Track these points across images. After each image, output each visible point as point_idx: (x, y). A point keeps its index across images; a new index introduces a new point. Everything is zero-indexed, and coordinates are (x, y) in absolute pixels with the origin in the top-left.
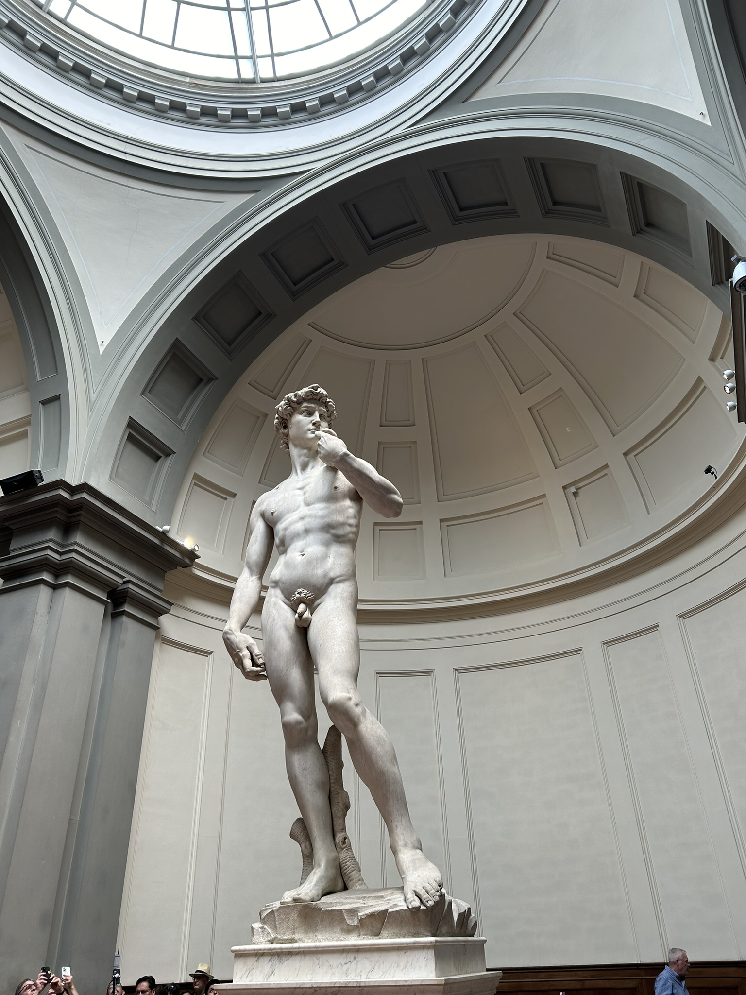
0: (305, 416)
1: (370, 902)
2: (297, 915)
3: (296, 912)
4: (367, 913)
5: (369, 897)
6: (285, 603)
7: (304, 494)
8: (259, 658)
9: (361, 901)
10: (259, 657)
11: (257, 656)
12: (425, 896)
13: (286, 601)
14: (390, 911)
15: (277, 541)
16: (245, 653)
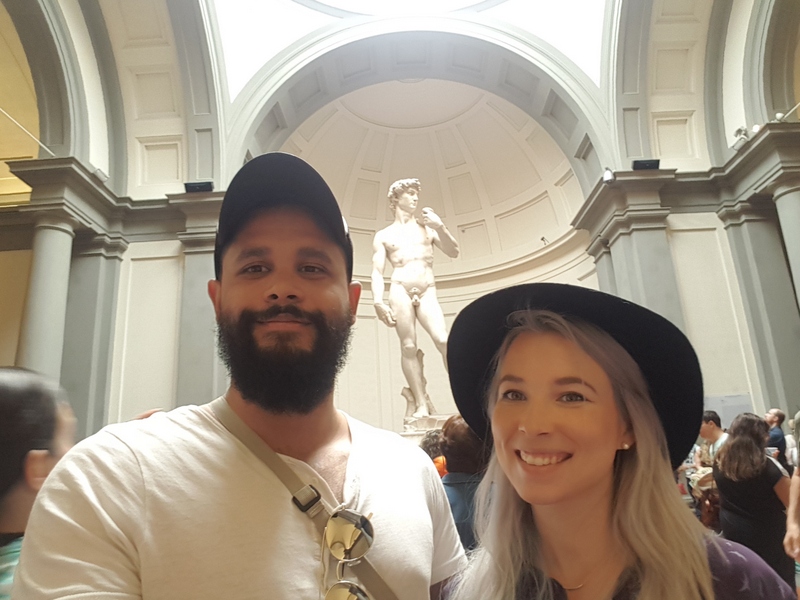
0: (409, 195)
6: (406, 293)
11: (393, 316)
15: (395, 260)
16: (388, 315)
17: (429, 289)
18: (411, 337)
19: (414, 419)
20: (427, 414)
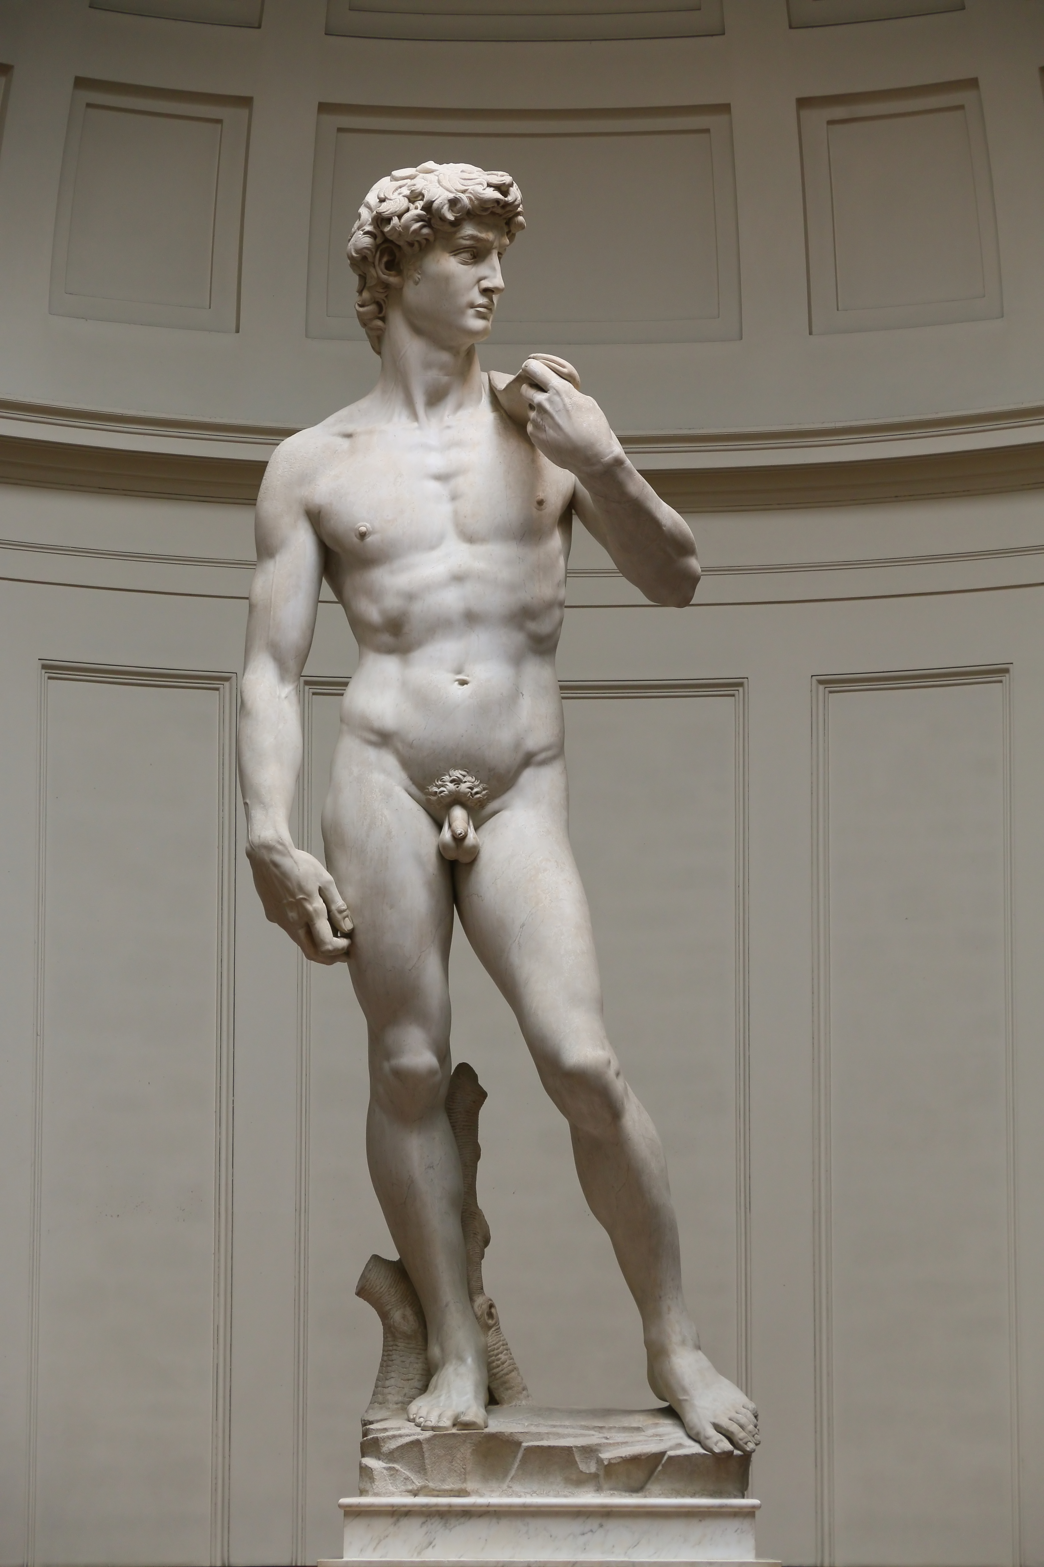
0: (465, 263)
1: (620, 1437)
2: (470, 1450)
3: (469, 1445)
4: (624, 1456)
5: (610, 1428)
6: (410, 794)
7: (454, 498)
8: (344, 918)
9: (592, 1432)
10: (345, 914)
11: (341, 912)
12: (740, 1434)
13: (414, 790)
14: (671, 1453)
15: (373, 613)
16: (317, 904)
17: (528, 775)
18: (422, 1018)
19: (408, 1432)
20: (474, 1411)
